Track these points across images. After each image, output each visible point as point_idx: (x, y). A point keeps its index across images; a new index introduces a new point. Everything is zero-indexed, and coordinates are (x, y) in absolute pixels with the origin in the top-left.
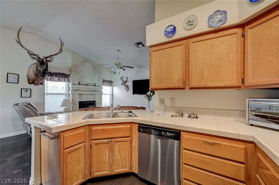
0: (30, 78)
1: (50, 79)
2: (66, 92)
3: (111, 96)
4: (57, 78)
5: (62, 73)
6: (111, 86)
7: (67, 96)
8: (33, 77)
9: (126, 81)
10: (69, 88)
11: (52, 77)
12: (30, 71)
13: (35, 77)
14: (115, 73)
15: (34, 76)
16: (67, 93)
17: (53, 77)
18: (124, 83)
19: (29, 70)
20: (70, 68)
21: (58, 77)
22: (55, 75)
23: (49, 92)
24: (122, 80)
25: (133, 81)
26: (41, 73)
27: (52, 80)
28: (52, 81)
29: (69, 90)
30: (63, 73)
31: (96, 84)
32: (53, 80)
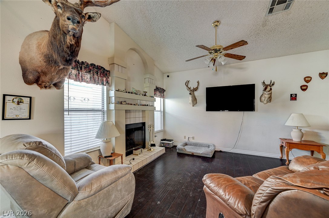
0: (29, 67)
1: (76, 76)
2: (103, 107)
3: (162, 114)
4: (88, 76)
5: (98, 66)
6: (163, 97)
7: (106, 115)
8: (40, 65)
9: (196, 89)
10: (109, 98)
11: (78, 71)
12: (29, 48)
13: (45, 64)
14: (168, 76)
15: (43, 62)
16: (105, 109)
17: (81, 73)
18: (192, 91)
19: (26, 45)
20: (113, 58)
21: (92, 72)
22: (85, 68)
23: (73, 105)
24: (187, 86)
25: (206, 88)
26: (65, 49)
27: (79, 79)
28: (79, 81)
29: (109, 103)
30: (100, 66)
31: (146, 92)
32: (82, 80)
